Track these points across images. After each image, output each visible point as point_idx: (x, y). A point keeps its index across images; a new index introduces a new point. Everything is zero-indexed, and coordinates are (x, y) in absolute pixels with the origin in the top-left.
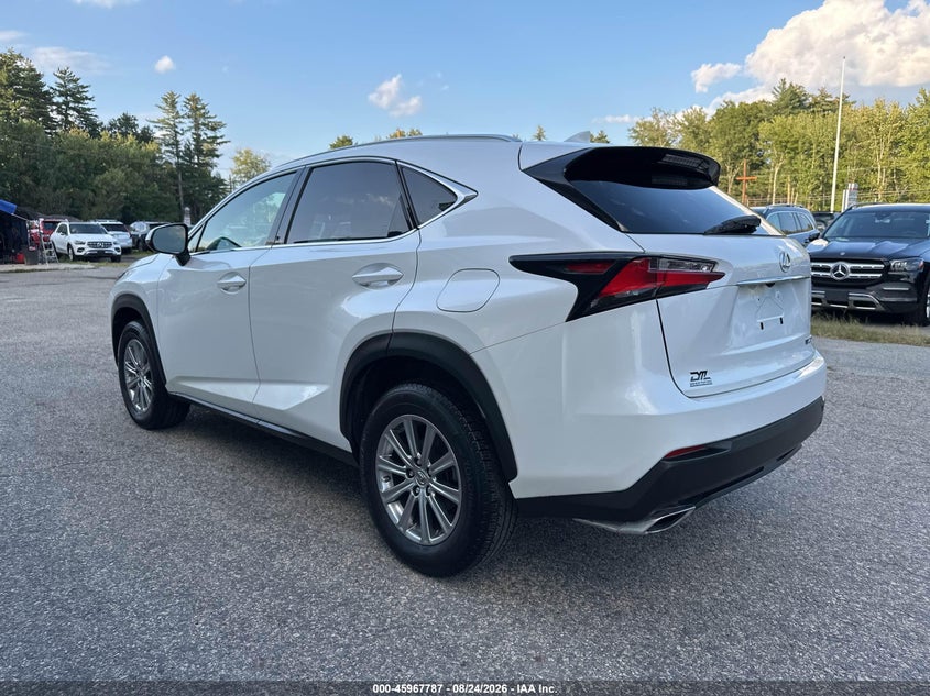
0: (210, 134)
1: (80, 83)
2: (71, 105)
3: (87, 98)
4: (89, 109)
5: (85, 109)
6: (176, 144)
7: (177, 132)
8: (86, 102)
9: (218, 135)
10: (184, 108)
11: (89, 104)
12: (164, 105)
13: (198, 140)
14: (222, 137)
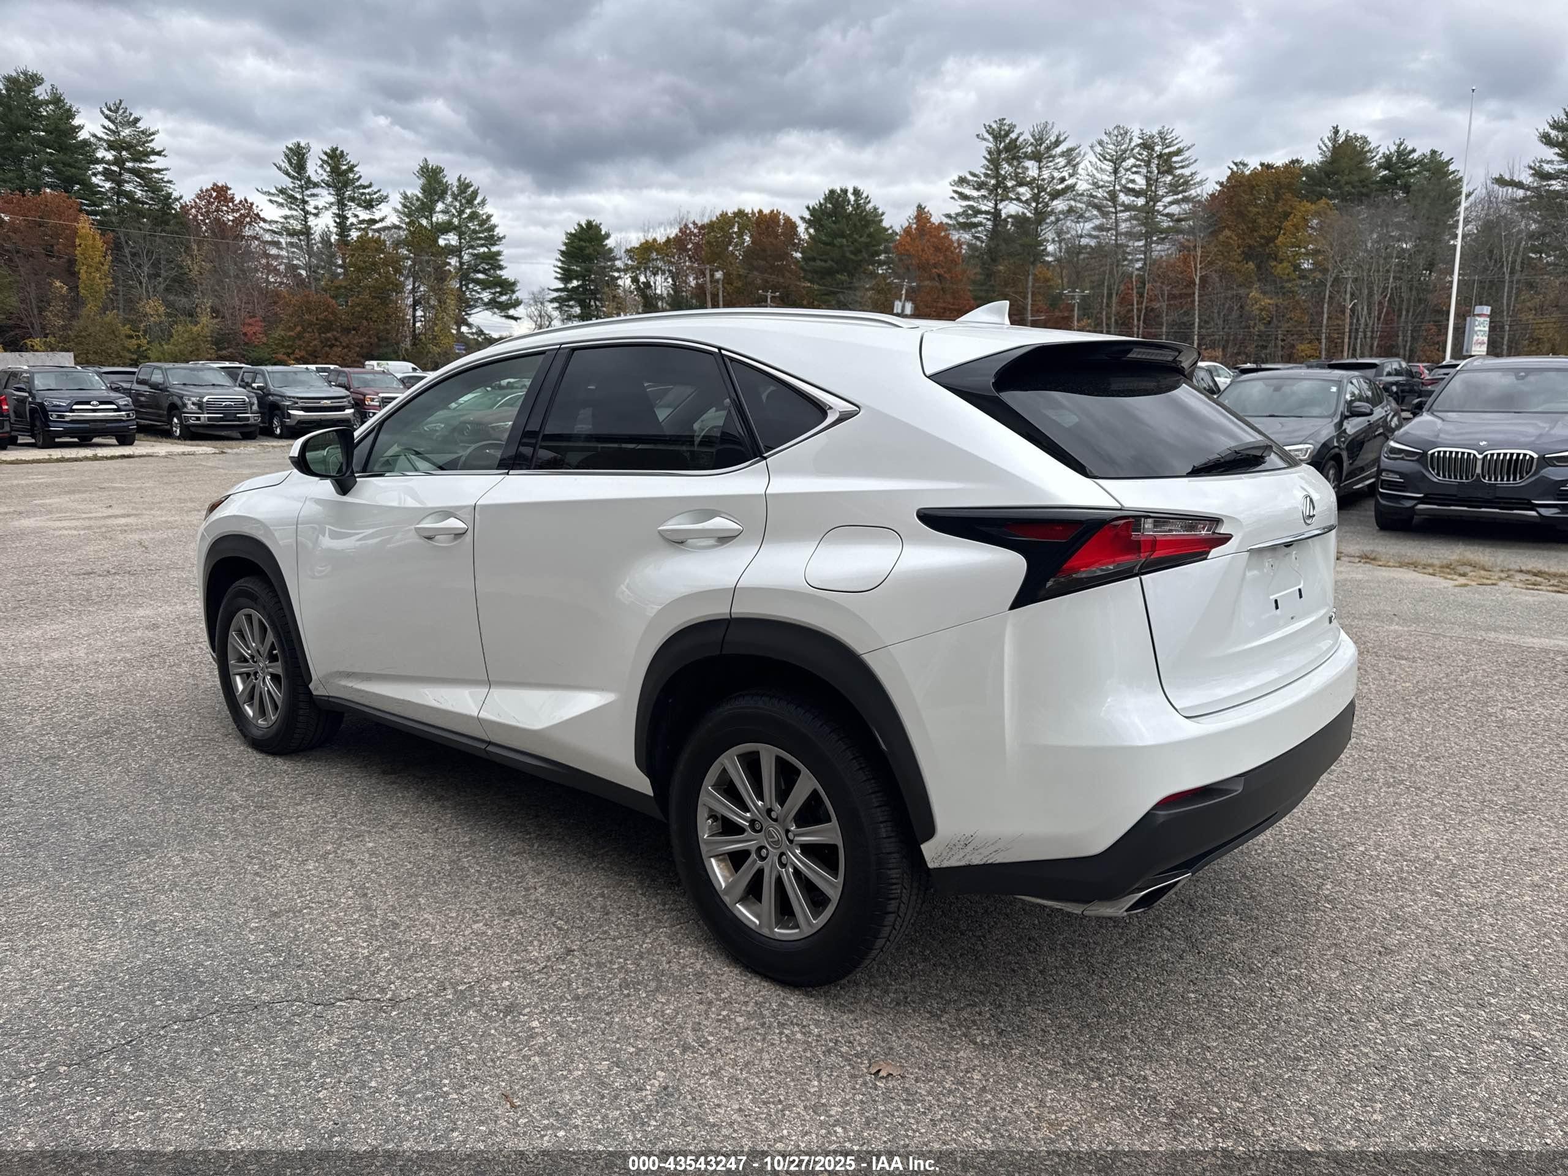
0: (364, 215)
1: (142, 125)
2: (129, 165)
3: (154, 152)
4: (158, 171)
5: (151, 171)
6: (307, 231)
7: (307, 213)
8: (152, 158)
9: (377, 218)
10: (320, 171)
11: (157, 163)
12: (285, 165)
13: (343, 227)
14: (382, 220)
